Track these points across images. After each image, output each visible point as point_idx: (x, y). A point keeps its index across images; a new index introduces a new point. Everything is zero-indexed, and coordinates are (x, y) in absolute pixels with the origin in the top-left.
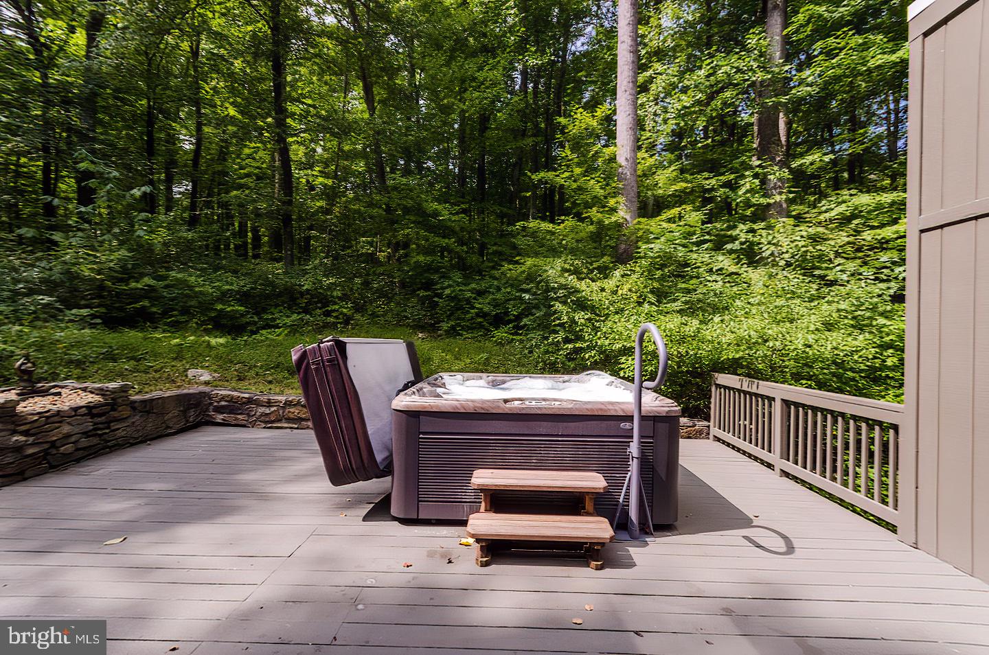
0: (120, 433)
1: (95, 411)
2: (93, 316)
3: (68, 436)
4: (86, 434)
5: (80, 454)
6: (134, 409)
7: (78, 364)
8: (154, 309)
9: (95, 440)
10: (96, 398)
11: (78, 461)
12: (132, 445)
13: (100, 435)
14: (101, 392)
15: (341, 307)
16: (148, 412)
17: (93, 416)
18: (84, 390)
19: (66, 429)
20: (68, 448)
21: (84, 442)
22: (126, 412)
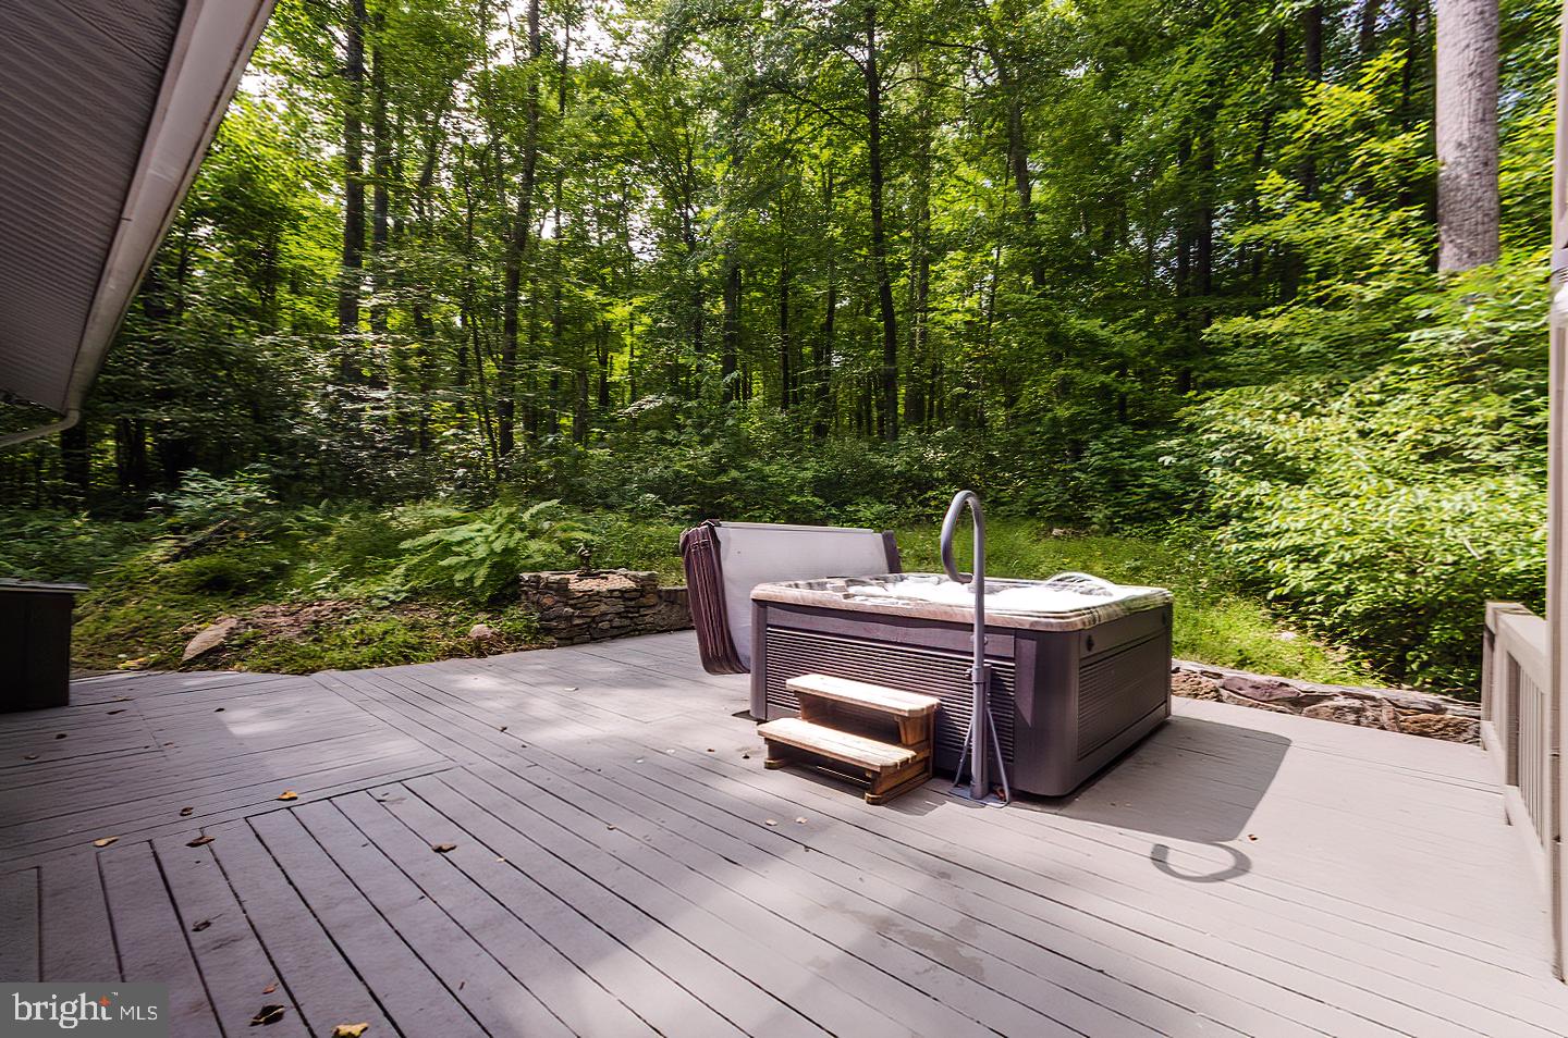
0: (647, 619)
1: (627, 595)
2: (686, 513)
3: (604, 614)
4: (618, 614)
5: (615, 632)
6: (660, 597)
7: (650, 556)
8: (737, 504)
9: (627, 622)
10: (633, 585)
11: (614, 637)
12: (659, 632)
13: (631, 618)
14: (634, 579)
15: (942, 493)
16: (673, 603)
17: (626, 599)
18: (626, 576)
19: (603, 608)
20: (605, 625)
21: (617, 622)
22: (653, 600)
